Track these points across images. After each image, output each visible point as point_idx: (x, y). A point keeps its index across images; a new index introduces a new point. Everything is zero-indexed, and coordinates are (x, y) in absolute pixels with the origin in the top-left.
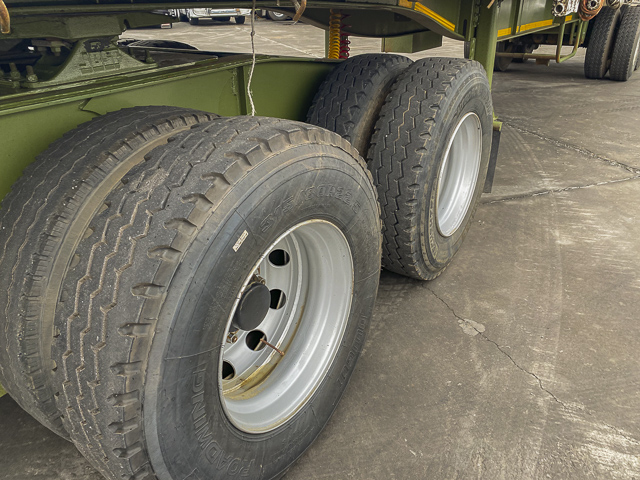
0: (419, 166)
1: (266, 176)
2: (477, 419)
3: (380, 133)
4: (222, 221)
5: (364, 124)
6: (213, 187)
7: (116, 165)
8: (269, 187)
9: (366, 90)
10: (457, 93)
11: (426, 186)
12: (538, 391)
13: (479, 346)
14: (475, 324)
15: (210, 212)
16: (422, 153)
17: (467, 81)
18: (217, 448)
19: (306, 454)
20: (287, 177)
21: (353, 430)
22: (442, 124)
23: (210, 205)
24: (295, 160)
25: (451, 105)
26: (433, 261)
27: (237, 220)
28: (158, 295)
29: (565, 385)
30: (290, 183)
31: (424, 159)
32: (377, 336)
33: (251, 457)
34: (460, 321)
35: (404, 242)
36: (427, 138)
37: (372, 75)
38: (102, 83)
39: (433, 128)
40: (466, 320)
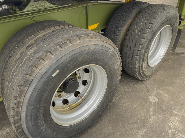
0: (142, 44)
1: (68, 52)
2: (145, 132)
3: (130, 31)
4: (49, 67)
5: (127, 27)
6: (46, 56)
7: (29, 41)
8: (68, 56)
9: (129, 15)
10: (161, 19)
11: (143, 51)
12: (170, 127)
13: (154, 106)
14: (155, 98)
15: (44, 64)
16: (143, 40)
17: (166, 14)
18: (49, 130)
19: (87, 131)
20: (76, 52)
21: (103, 126)
22: (153, 30)
23: (45, 62)
24: (81, 46)
25: (157, 23)
26: (144, 75)
27: (54, 67)
28: (25, 89)
29: (181, 127)
30: (78, 54)
31: (144, 42)
32: (120, 96)
33: (63, 132)
34: (150, 96)
35: (134, 68)
36: (146, 35)
37: (132, 10)
38: (38, 12)
39: (149, 31)
40: (152, 96)
